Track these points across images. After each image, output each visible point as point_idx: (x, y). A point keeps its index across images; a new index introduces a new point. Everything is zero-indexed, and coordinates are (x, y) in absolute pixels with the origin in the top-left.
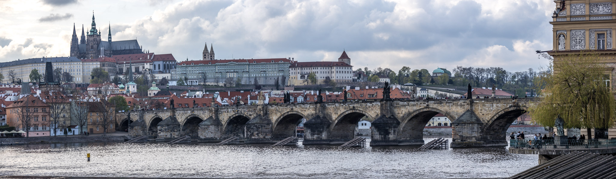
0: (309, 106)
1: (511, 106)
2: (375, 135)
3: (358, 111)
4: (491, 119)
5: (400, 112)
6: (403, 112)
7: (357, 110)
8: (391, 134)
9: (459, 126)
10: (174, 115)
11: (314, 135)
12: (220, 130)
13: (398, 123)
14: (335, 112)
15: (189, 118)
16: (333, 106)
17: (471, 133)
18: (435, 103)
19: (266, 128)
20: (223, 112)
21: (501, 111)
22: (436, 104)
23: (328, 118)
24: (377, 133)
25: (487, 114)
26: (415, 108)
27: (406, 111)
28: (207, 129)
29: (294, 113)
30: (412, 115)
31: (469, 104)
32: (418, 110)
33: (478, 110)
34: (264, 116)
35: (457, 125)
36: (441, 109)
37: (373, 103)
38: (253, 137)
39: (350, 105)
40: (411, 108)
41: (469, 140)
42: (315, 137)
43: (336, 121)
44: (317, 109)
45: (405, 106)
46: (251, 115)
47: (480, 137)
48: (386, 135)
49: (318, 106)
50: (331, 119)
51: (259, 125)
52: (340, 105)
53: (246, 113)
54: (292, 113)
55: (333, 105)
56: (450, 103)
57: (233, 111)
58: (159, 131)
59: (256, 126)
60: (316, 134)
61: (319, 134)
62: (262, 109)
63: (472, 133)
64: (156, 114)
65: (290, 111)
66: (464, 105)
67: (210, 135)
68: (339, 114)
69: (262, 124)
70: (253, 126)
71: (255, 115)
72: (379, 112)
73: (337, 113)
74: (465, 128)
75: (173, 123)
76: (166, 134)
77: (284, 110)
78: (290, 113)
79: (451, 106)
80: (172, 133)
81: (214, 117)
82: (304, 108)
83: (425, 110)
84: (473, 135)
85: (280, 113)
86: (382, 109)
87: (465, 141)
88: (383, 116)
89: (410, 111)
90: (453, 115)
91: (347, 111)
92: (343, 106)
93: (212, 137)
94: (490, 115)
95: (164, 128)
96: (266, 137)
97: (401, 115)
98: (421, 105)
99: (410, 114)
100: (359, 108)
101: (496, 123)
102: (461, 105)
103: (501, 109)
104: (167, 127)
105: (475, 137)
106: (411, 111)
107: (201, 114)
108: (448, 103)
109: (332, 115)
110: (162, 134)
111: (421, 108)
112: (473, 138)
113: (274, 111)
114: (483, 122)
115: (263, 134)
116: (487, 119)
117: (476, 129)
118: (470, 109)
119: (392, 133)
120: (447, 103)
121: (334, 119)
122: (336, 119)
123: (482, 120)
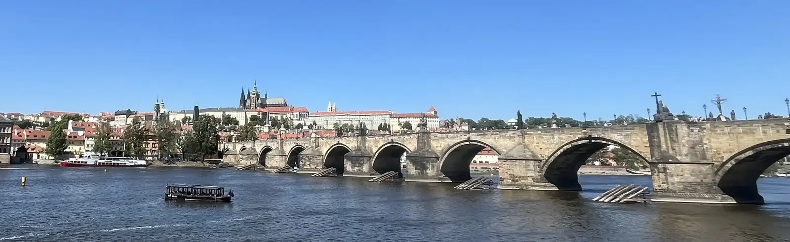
0: (352, 138)
1: (582, 138)
3: (396, 144)
4: (553, 155)
5: (439, 145)
6: (443, 146)
9: (508, 163)
11: (354, 167)
12: (284, 160)
13: (438, 158)
14: (375, 145)
15: (264, 148)
17: (525, 172)
18: (478, 135)
19: (318, 159)
20: (287, 144)
21: (566, 145)
22: (480, 136)
23: (369, 151)
24: (412, 167)
26: (455, 141)
27: (445, 144)
28: (273, 159)
29: (341, 145)
30: (453, 149)
31: (521, 136)
32: (458, 144)
33: (534, 143)
34: (316, 148)
35: (505, 162)
36: (486, 143)
37: (411, 136)
38: (305, 167)
39: (389, 138)
40: (450, 141)
41: (522, 181)
42: (355, 170)
43: (377, 155)
44: (359, 142)
45: (444, 138)
47: (539, 177)
48: (423, 170)
50: (372, 152)
52: (380, 138)
54: (339, 146)
55: (374, 138)
56: (496, 134)
57: (294, 143)
59: (308, 157)
60: (357, 167)
61: (360, 167)
62: (314, 142)
63: (527, 172)
64: (244, 145)
65: (338, 144)
66: (514, 137)
67: (275, 164)
68: (379, 147)
69: (314, 156)
70: (305, 156)
72: (416, 145)
73: (377, 147)
74: (516, 165)
76: (246, 162)
77: (332, 143)
78: (337, 146)
79: (498, 138)
80: (251, 161)
81: (280, 148)
82: (348, 141)
83: (466, 143)
84: (528, 175)
85: (329, 146)
86: (419, 142)
87: (518, 181)
88: (419, 149)
89: (450, 145)
90: (500, 148)
91: (386, 144)
92: (382, 139)
93: (277, 166)
94: (550, 150)
96: (318, 168)
97: (440, 149)
99: (450, 148)
100: (398, 141)
102: (510, 137)
103: (567, 143)
105: (531, 177)
108: (494, 134)
109: (373, 148)
111: (462, 140)
112: (529, 178)
113: (325, 144)
114: (542, 159)
115: (314, 165)
116: (547, 154)
117: (532, 168)
118: (521, 142)
119: (430, 168)
120: (492, 135)
121: (374, 152)
122: (377, 151)
123: (540, 156)
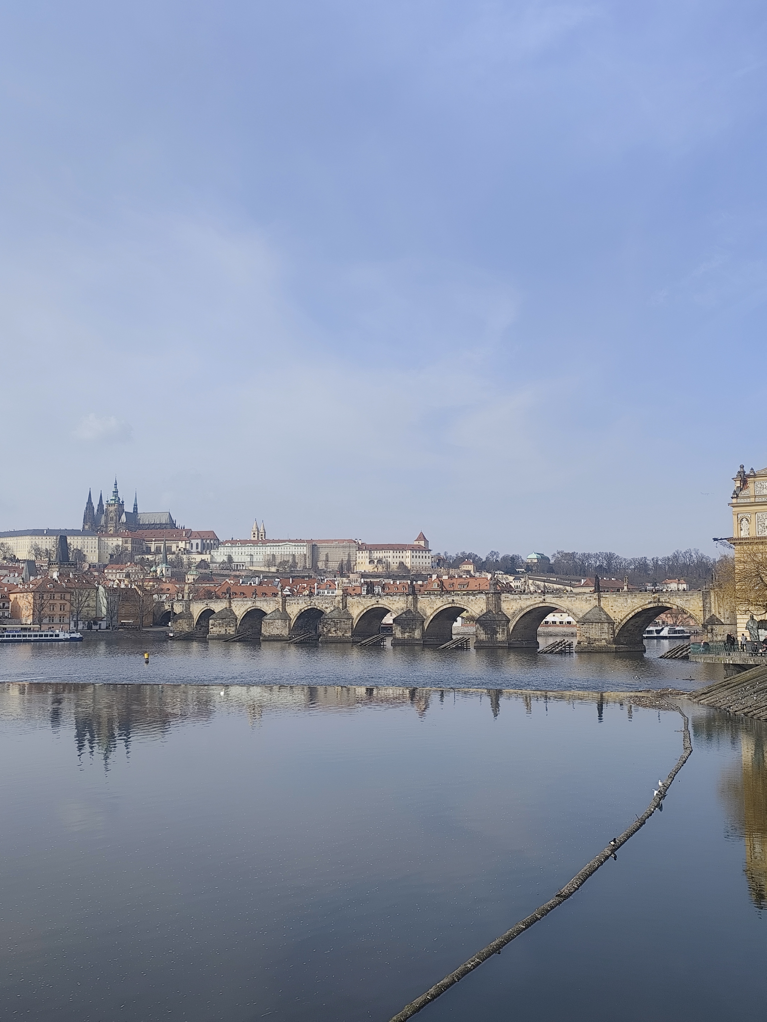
0: (398, 598)
1: (651, 602)
2: (480, 634)
3: (458, 606)
4: (625, 618)
5: (510, 608)
6: (514, 608)
7: (457, 603)
8: (500, 634)
9: (585, 626)
10: (230, 607)
11: (404, 633)
12: (288, 626)
13: (508, 621)
14: (430, 606)
15: (249, 610)
16: (427, 599)
17: (600, 634)
18: (553, 597)
19: (346, 624)
20: (292, 603)
21: (638, 608)
22: (555, 598)
23: (421, 613)
24: (482, 632)
25: (619, 612)
26: (529, 603)
27: (517, 606)
28: (272, 624)
29: (380, 606)
30: (525, 611)
31: (597, 599)
32: (532, 605)
33: (608, 607)
34: (343, 610)
35: (582, 625)
36: (561, 605)
37: (476, 596)
38: (330, 635)
39: (448, 598)
40: (523, 602)
41: (597, 643)
42: (406, 636)
43: (432, 617)
44: (408, 602)
45: (516, 600)
46: (327, 608)
47: (612, 639)
48: (493, 634)
49: (409, 599)
50: (425, 615)
51: (337, 620)
52: (437, 598)
53: (321, 605)
54: (377, 606)
55: (428, 597)
56: (572, 597)
57: (305, 602)
58: (211, 625)
59: (334, 621)
60: (407, 632)
61: (411, 633)
62: (341, 601)
63: (602, 634)
64: (207, 604)
65: (376, 604)
66: (590, 600)
67: (276, 632)
68: (435, 608)
69: (341, 619)
70: (330, 621)
71: (332, 608)
72: (484, 606)
73: (433, 608)
74: (592, 628)
75: (229, 616)
76: (220, 630)
77: (368, 602)
78: (375, 606)
79: (574, 601)
80: (228, 628)
81: (281, 609)
82: (392, 600)
83: (541, 605)
84: (602, 637)
85: (363, 606)
86: (488, 604)
87: (593, 644)
88: (489, 611)
89: (522, 606)
90: (577, 611)
91: (445, 605)
92: (440, 598)
93: (278, 633)
94: (623, 613)
95: (217, 622)
96: (346, 635)
97: (512, 611)
98: (536, 599)
99: (522, 609)
100: (460, 601)
101: (632, 622)
102: (587, 600)
103: (638, 606)
104: (221, 621)
105: (605, 639)
106: (524, 606)
107: (265, 606)
108: (570, 597)
109: (427, 609)
110: (214, 629)
111: (535, 602)
112: (603, 640)
113: (356, 604)
114: (615, 621)
115: (342, 631)
116: (620, 618)
117: (606, 630)
118: (598, 605)
119: (501, 632)
120: (568, 597)
121: (428, 614)
122: (432, 614)
123: (613, 619)
